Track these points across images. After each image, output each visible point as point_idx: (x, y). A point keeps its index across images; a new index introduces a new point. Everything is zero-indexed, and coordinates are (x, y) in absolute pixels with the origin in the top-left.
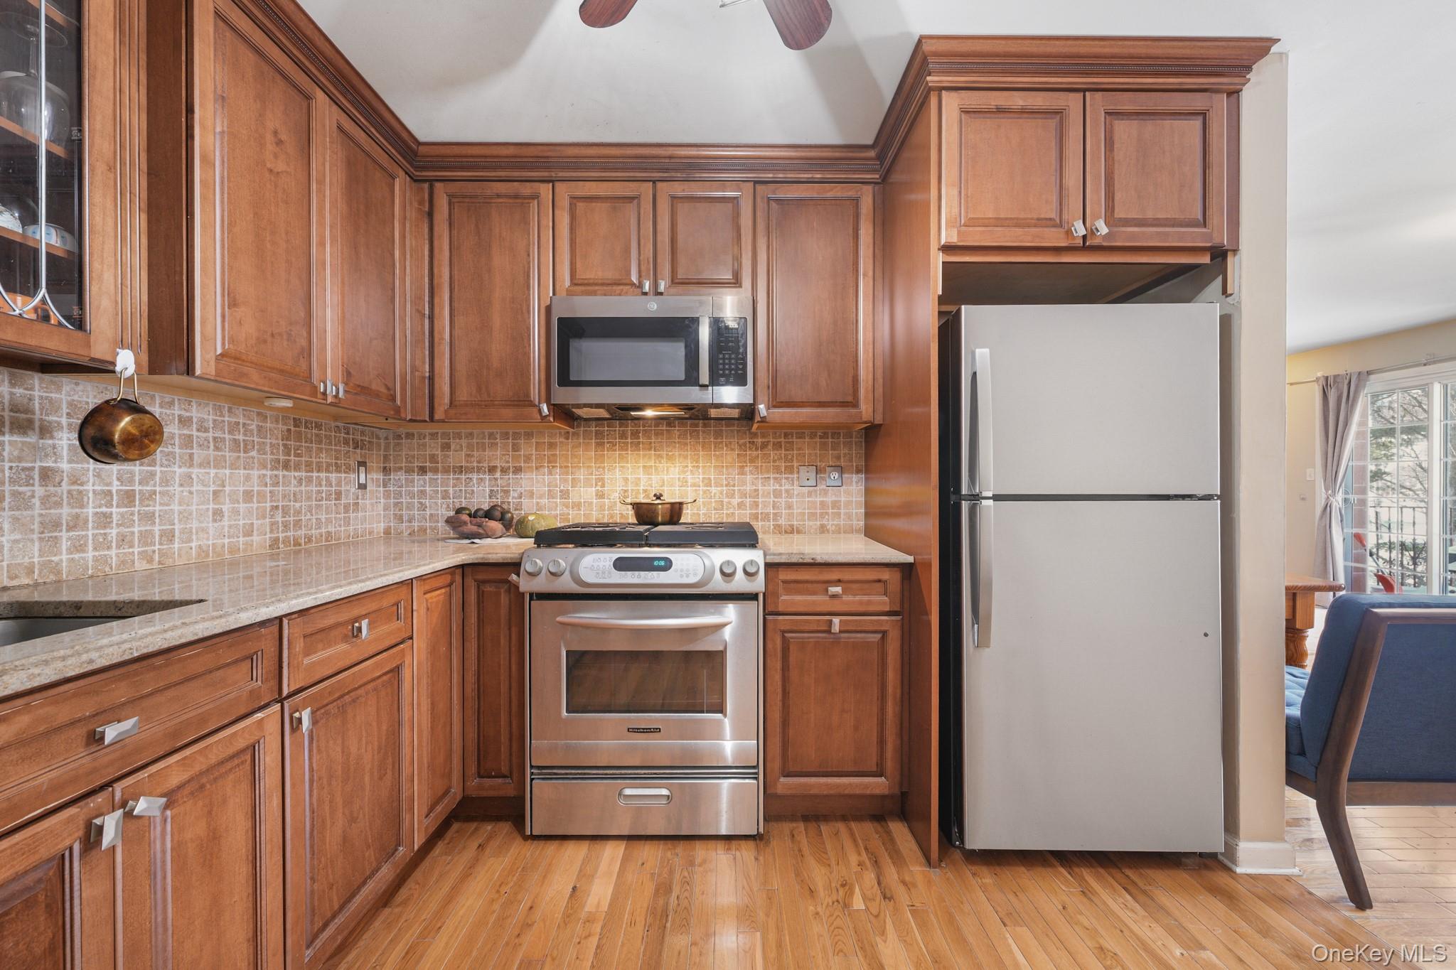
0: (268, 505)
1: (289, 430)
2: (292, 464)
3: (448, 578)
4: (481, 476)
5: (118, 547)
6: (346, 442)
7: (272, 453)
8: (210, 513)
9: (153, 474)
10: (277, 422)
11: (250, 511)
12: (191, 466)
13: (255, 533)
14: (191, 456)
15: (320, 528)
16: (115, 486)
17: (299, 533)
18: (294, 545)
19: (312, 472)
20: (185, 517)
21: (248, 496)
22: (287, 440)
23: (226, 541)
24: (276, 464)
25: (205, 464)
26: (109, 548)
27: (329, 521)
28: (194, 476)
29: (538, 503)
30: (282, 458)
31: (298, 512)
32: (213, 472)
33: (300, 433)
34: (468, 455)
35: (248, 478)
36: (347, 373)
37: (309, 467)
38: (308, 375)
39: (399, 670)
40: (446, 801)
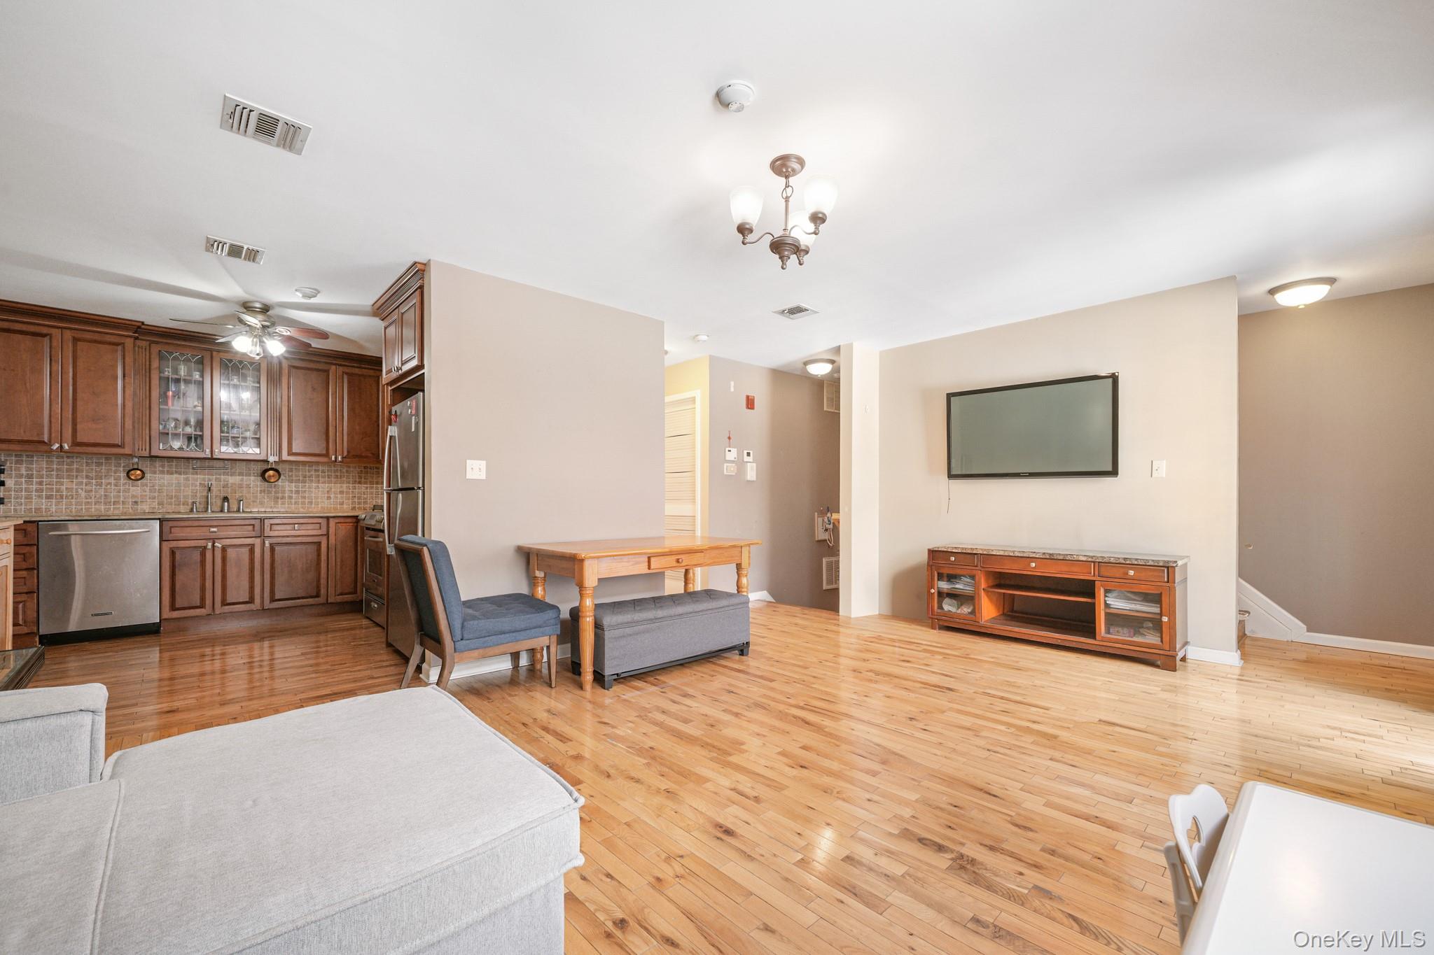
1: (362, 471)
10: (355, 467)
12: (319, 483)
14: (319, 480)
16: (294, 489)
20: (317, 498)
21: (342, 492)
24: (355, 482)
25: (324, 482)
28: (320, 486)
31: (365, 499)
32: (327, 485)
35: (341, 487)
36: (348, 452)
37: (372, 483)
38: (327, 455)
39: (319, 544)
40: (351, 596)
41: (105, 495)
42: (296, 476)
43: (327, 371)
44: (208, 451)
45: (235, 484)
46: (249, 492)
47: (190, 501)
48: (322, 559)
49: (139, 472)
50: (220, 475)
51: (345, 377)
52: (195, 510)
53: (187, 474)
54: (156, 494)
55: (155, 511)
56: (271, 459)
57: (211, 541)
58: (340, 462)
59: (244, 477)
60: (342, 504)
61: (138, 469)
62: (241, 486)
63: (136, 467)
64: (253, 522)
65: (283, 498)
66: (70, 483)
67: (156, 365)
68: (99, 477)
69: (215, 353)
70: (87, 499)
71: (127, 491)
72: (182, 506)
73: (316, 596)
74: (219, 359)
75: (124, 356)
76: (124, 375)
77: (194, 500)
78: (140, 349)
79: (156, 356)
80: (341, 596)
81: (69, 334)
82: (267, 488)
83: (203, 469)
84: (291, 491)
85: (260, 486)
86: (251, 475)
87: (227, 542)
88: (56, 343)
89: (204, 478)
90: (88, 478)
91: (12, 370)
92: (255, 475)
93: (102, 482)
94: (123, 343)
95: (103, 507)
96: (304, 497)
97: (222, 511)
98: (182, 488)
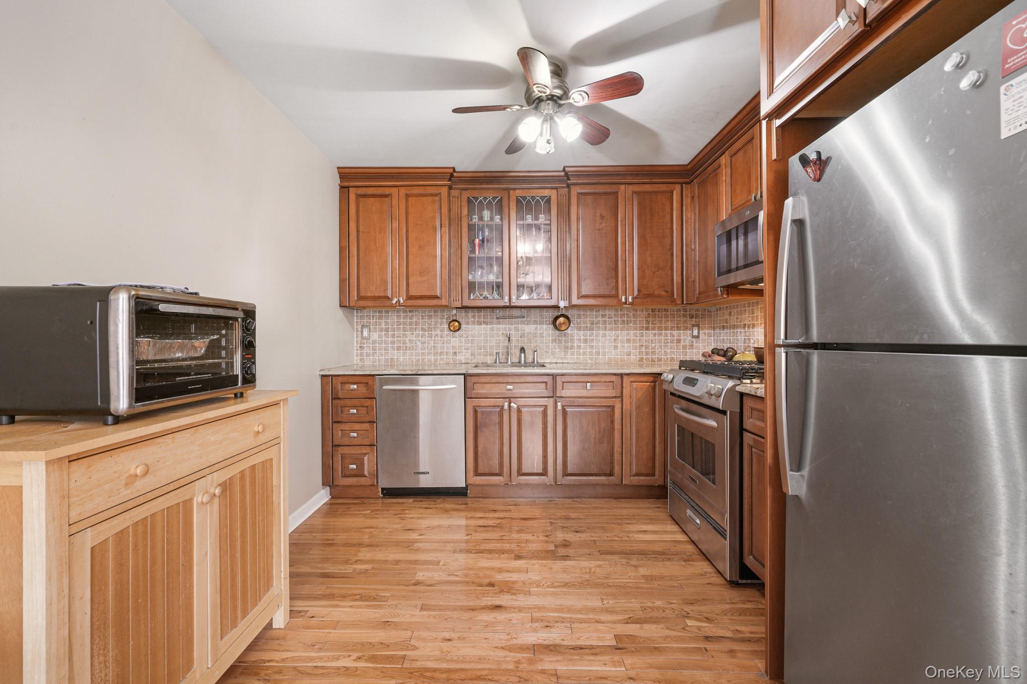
0: (638, 344)
1: (649, 314)
2: (650, 328)
3: (651, 379)
4: (741, 331)
5: (583, 355)
6: (684, 316)
7: (640, 324)
8: (613, 347)
9: (593, 334)
10: (643, 311)
11: (629, 347)
12: (606, 330)
13: (632, 355)
14: (606, 327)
16: (582, 337)
17: (654, 356)
18: (652, 361)
19: (662, 331)
20: (604, 347)
21: (628, 341)
22: (648, 318)
23: (619, 357)
24: (642, 328)
25: (611, 329)
26: (580, 355)
28: (607, 334)
30: (645, 325)
31: (654, 348)
32: (614, 332)
33: (655, 314)
34: (737, 318)
35: (628, 334)
36: (639, 291)
37: (660, 329)
38: (616, 296)
39: (613, 407)
40: (648, 478)
41: (434, 346)
42: (584, 323)
43: (616, 194)
44: (507, 298)
45: (530, 333)
46: (542, 342)
47: (495, 351)
48: (616, 427)
49: (457, 324)
50: (518, 324)
51: (635, 197)
52: (498, 362)
53: (492, 324)
54: (470, 345)
55: (469, 361)
56: (562, 304)
57: (508, 400)
58: (631, 304)
59: (538, 326)
60: (629, 354)
61: (456, 321)
62: (535, 335)
63: (454, 318)
64: (545, 379)
65: (572, 347)
66: (411, 335)
67: (465, 212)
68: (430, 329)
69: (511, 192)
70: (422, 350)
71: (449, 342)
72: (488, 357)
73: (610, 473)
74: (515, 198)
75: (441, 205)
76: (441, 225)
77: (498, 351)
78: (454, 198)
79: (465, 203)
80: (636, 478)
81: (403, 191)
82: (558, 337)
83: (504, 318)
84: (580, 339)
85: (552, 334)
86: (545, 322)
87: (522, 402)
88: (395, 202)
89: (505, 328)
90: (422, 330)
91: (368, 232)
92: (548, 322)
93: (432, 334)
94: (440, 194)
95: (433, 358)
96: (592, 347)
97: (520, 362)
98: (489, 338)
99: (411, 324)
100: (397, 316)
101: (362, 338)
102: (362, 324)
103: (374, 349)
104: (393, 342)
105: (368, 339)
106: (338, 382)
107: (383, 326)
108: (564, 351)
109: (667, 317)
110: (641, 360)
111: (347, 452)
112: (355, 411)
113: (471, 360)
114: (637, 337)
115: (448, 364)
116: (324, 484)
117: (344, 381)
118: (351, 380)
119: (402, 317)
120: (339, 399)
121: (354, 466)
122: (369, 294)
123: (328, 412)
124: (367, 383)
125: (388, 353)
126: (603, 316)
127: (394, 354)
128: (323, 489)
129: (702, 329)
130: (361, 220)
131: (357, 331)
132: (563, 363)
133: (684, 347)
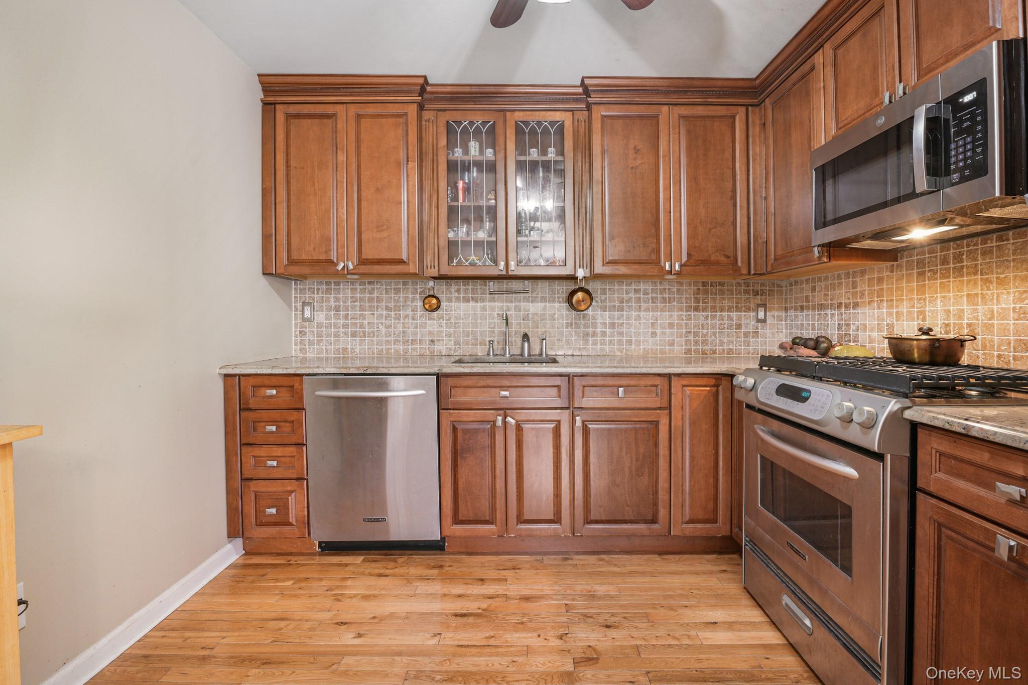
0: (684, 330)
1: (699, 289)
2: (701, 308)
3: (712, 382)
4: (833, 312)
5: (609, 345)
6: (746, 292)
7: (686, 303)
8: (650, 333)
9: (622, 316)
10: (690, 285)
11: (672, 334)
12: (640, 311)
13: (675, 345)
14: (640, 307)
15: (722, 346)
16: (608, 321)
17: (706, 347)
18: (702, 354)
19: (717, 312)
20: (637, 334)
21: (671, 326)
22: (697, 294)
23: (659, 347)
24: (689, 309)
25: (647, 310)
26: (606, 345)
27: (729, 342)
28: (641, 316)
29: (870, 336)
30: (693, 305)
31: (706, 335)
32: (651, 314)
33: (707, 290)
34: (826, 295)
35: (671, 316)
36: (689, 255)
37: (713, 309)
38: (657, 262)
39: (656, 424)
40: (708, 526)
41: (403, 331)
42: (610, 301)
43: (656, 120)
44: (502, 264)
45: (536, 314)
46: (553, 327)
47: (488, 339)
48: (661, 453)
49: (434, 301)
50: (520, 301)
52: (491, 354)
53: (484, 302)
54: (452, 330)
55: (452, 353)
56: (580, 273)
57: (501, 412)
58: (678, 274)
59: (548, 304)
60: (672, 344)
61: (434, 296)
63: (431, 293)
64: (557, 381)
65: (594, 334)
66: (371, 316)
67: (443, 142)
68: (397, 308)
69: (508, 114)
70: (387, 336)
71: (423, 326)
72: (479, 347)
73: (653, 520)
74: (514, 123)
75: (407, 131)
76: (408, 158)
77: (492, 339)
78: (427, 123)
79: (443, 130)
80: (691, 525)
81: (353, 109)
82: (575, 319)
83: (501, 292)
84: (605, 323)
85: (567, 315)
86: (556, 299)
87: (523, 415)
88: (341, 125)
89: (502, 307)
90: (387, 309)
91: (303, 168)
92: (561, 299)
93: (400, 315)
94: (406, 114)
95: (401, 347)
96: (621, 334)
97: (522, 355)
98: (479, 321)
99: (371, 300)
100: (352, 289)
101: (304, 319)
102: (302, 300)
103: (320, 335)
104: (345, 326)
105: (310, 320)
106: (247, 384)
107: (333, 304)
108: (583, 339)
109: (723, 294)
110: (688, 351)
111: (263, 489)
112: (274, 428)
113: (455, 351)
114: (683, 320)
115: (422, 356)
116: (232, 534)
117: (257, 384)
118: (267, 381)
119: (358, 290)
120: (250, 409)
121: (273, 511)
122: (304, 257)
123: (235, 429)
124: (292, 386)
125: (339, 340)
126: (637, 291)
127: (347, 342)
128: (229, 543)
129: (770, 311)
130: (293, 151)
131: (296, 310)
132: (582, 355)
133: (746, 335)
